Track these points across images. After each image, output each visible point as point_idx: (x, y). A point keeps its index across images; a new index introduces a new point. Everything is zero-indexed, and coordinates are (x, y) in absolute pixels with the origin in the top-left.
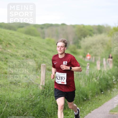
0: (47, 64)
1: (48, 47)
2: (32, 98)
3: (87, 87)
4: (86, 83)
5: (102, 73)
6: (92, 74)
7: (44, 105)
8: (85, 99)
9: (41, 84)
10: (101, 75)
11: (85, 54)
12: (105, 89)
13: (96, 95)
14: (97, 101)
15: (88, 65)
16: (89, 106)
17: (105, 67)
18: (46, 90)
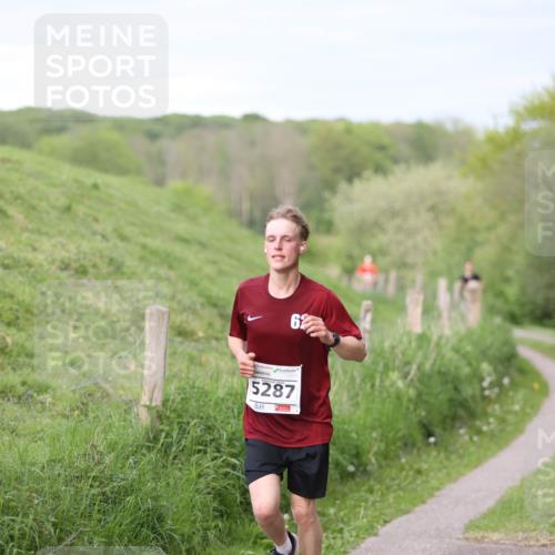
0: (175, 305)
1: (182, 227)
2: (102, 467)
3: (360, 413)
4: (357, 395)
5: (432, 345)
6: (382, 350)
7: (156, 499)
8: (351, 468)
9: (145, 400)
10: (426, 357)
11: (350, 257)
12: (443, 421)
13: (401, 453)
14: (406, 478)
15: (367, 311)
16: (370, 503)
17: (445, 321)
18: (167, 428)
